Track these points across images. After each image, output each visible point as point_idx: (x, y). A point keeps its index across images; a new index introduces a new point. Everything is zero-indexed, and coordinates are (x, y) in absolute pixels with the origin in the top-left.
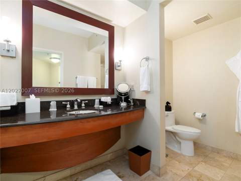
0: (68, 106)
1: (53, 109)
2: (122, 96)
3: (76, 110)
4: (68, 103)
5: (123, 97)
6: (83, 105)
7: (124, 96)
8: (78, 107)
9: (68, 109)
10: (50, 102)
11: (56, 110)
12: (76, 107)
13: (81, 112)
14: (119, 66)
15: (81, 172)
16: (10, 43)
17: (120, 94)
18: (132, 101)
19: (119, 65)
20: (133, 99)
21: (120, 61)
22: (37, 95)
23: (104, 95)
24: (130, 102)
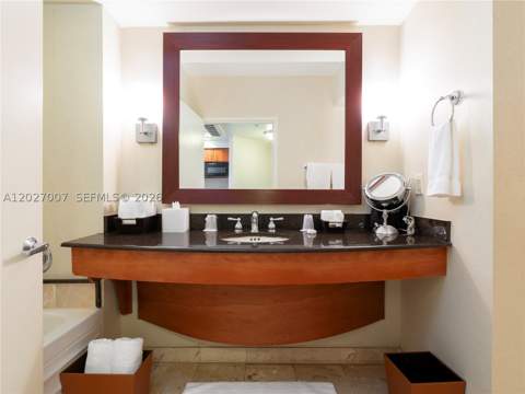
0: (239, 225)
1: (211, 228)
2: (382, 208)
3: (255, 234)
4: (239, 219)
5: (385, 212)
6: (272, 225)
7: (387, 208)
8: (259, 229)
9: (237, 231)
10: (206, 215)
11: (215, 230)
12: (255, 229)
13: (264, 239)
14: (379, 131)
15: (268, 364)
16: (146, 122)
17: (377, 203)
18: (411, 224)
19: (379, 128)
20: (417, 220)
21: (382, 118)
22: (183, 202)
23: (328, 206)
24: (406, 226)
